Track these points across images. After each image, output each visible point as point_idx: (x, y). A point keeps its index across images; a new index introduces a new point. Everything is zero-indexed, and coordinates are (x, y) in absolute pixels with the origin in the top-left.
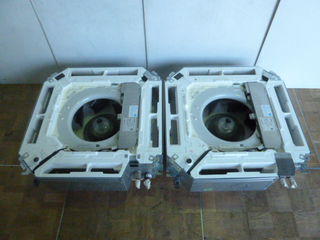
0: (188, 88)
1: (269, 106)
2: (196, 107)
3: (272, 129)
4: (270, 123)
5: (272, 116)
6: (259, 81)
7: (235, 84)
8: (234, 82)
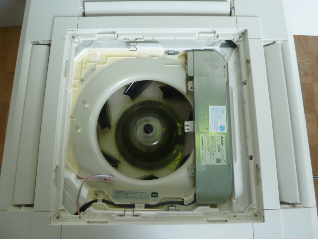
0: (77, 59)
1: (224, 107)
2: (85, 102)
3: (218, 161)
4: (219, 148)
5: (225, 131)
6: (217, 48)
7: (168, 53)
8: (167, 49)
